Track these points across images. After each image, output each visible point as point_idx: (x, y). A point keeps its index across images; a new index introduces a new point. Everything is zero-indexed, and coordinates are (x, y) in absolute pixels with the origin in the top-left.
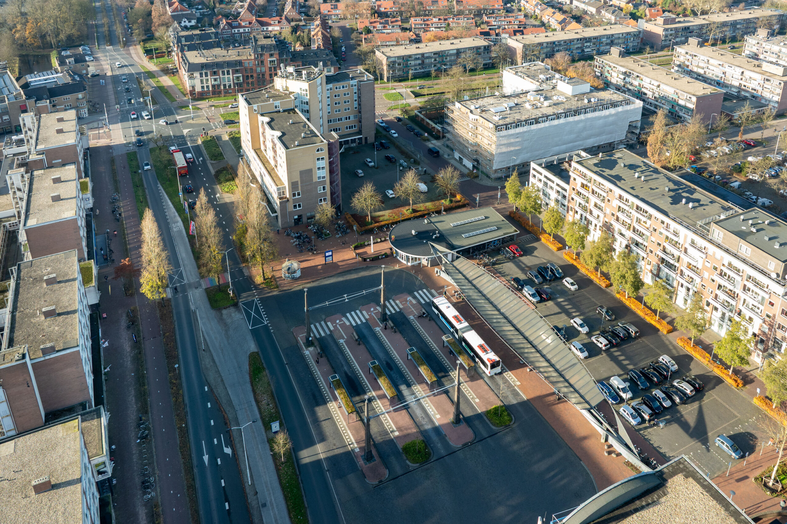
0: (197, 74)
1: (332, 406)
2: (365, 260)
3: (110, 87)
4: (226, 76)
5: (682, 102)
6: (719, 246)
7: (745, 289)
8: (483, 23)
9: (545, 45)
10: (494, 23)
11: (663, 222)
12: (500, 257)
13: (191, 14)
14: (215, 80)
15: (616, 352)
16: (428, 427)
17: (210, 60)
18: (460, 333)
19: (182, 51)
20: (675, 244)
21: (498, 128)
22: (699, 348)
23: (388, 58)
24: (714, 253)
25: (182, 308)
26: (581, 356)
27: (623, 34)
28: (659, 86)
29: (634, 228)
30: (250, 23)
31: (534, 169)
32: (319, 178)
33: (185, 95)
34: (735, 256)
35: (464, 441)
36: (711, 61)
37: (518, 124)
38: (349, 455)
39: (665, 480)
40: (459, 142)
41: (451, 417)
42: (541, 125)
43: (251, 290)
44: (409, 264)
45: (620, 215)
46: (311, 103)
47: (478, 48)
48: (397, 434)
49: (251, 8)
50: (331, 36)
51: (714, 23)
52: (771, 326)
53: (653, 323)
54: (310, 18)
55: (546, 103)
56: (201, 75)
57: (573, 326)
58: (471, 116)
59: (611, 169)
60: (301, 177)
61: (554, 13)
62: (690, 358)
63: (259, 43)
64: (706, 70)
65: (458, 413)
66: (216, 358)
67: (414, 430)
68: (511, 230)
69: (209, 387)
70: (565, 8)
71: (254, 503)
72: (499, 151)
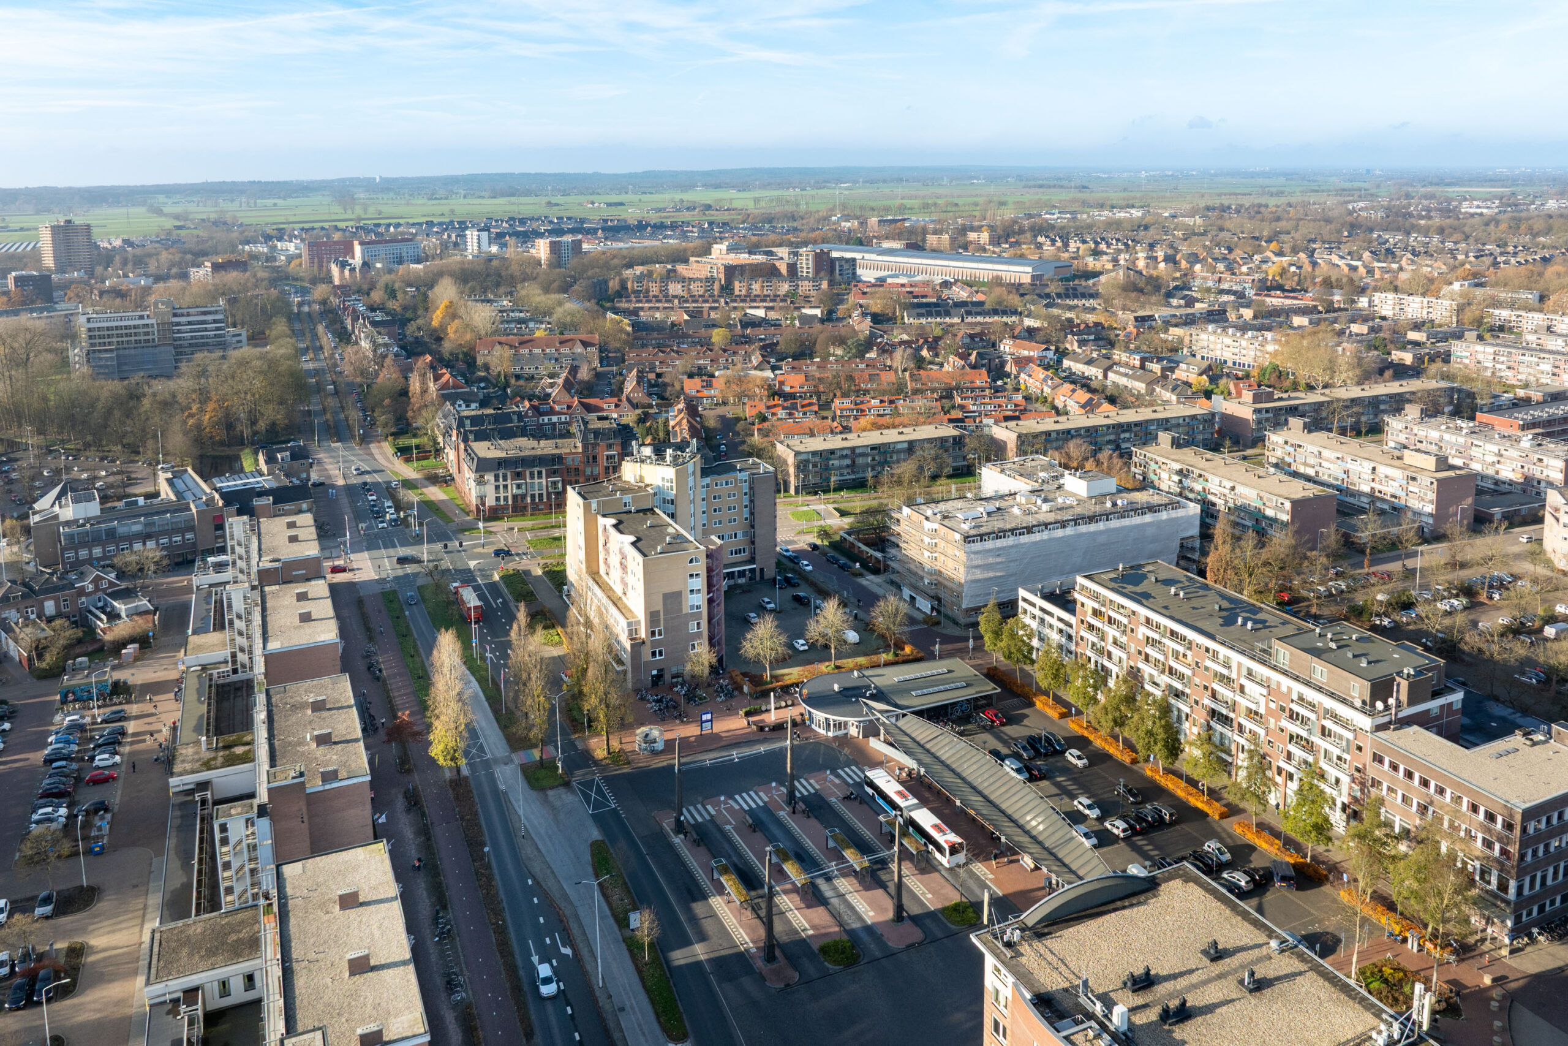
0: (489, 477)
1: (717, 902)
2: (762, 729)
3: (344, 501)
4: (536, 481)
5: (1270, 513)
6: (1285, 673)
7: (1325, 732)
8: (953, 407)
9: (1054, 435)
10: (972, 408)
11: (1207, 650)
12: (969, 727)
13: (472, 393)
14: (519, 486)
15: (1139, 841)
16: (856, 925)
17: (512, 453)
18: (905, 813)
19: (466, 440)
20: (1226, 680)
21: (967, 539)
22: (1266, 834)
23: (797, 454)
24: (1279, 684)
25: (486, 789)
26: (1087, 843)
27: (1184, 418)
28: (1233, 489)
29: (1171, 668)
30: (569, 407)
31: (1025, 600)
32: (692, 607)
33: (468, 514)
34: (1308, 684)
35: (910, 941)
36: (1326, 453)
37: (1000, 534)
38: (741, 958)
39: (1159, 885)
40: (910, 571)
41: (890, 914)
42: (1036, 537)
43: (589, 766)
44: (830, 734)
45: (1149, 650)
46: (679, 502)
47: (943, 440)
48: (811, 932)
49: (568, 385)
50: (703, 427)
51: (1338, 400)
52: (1363, 784)
53: (1200, 805)
54: (666, 402)
55: (1045, 507)
56: (497, 479)
57: (1078, 811)
58: (928, 525)
59: (1136, 584)
60: (664, 604)
61: (1074, 391)
62: (1252, 848)
63: (590, 426)
64: (1318, 468)
65: (900, 908)
66: (541, 846)
67: (837, 929)
68: (990, 688)
69: (534, 878)
70: (1094, 384)
71: (608, 1007)
72: (970, 577)
